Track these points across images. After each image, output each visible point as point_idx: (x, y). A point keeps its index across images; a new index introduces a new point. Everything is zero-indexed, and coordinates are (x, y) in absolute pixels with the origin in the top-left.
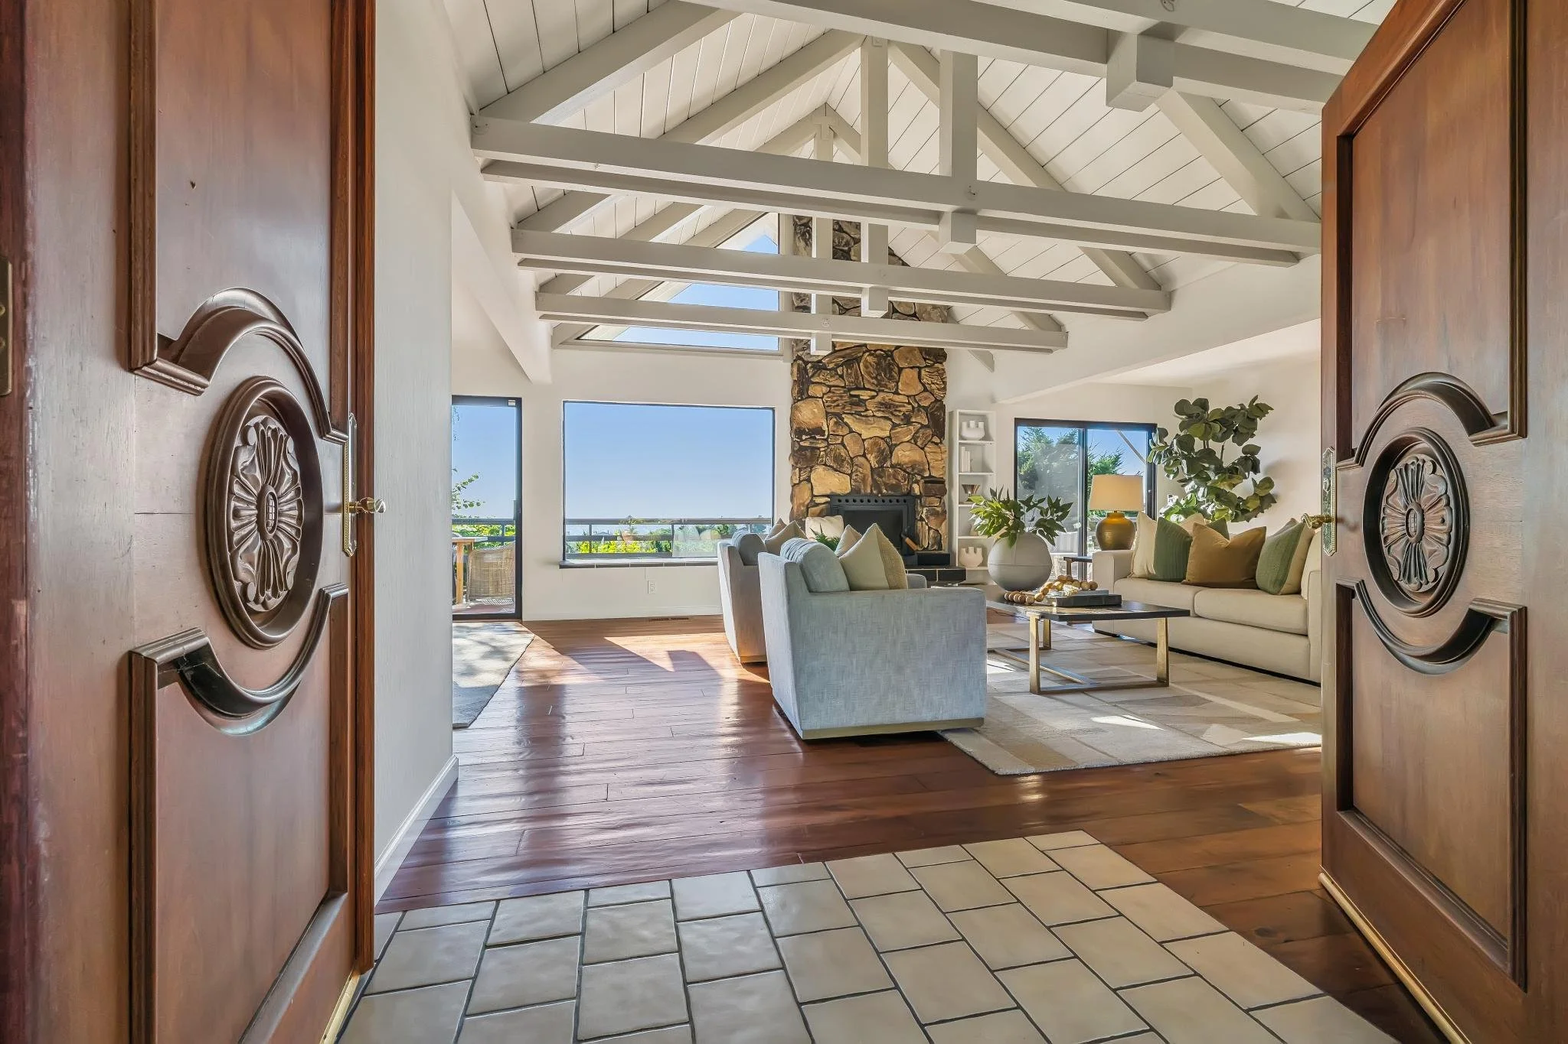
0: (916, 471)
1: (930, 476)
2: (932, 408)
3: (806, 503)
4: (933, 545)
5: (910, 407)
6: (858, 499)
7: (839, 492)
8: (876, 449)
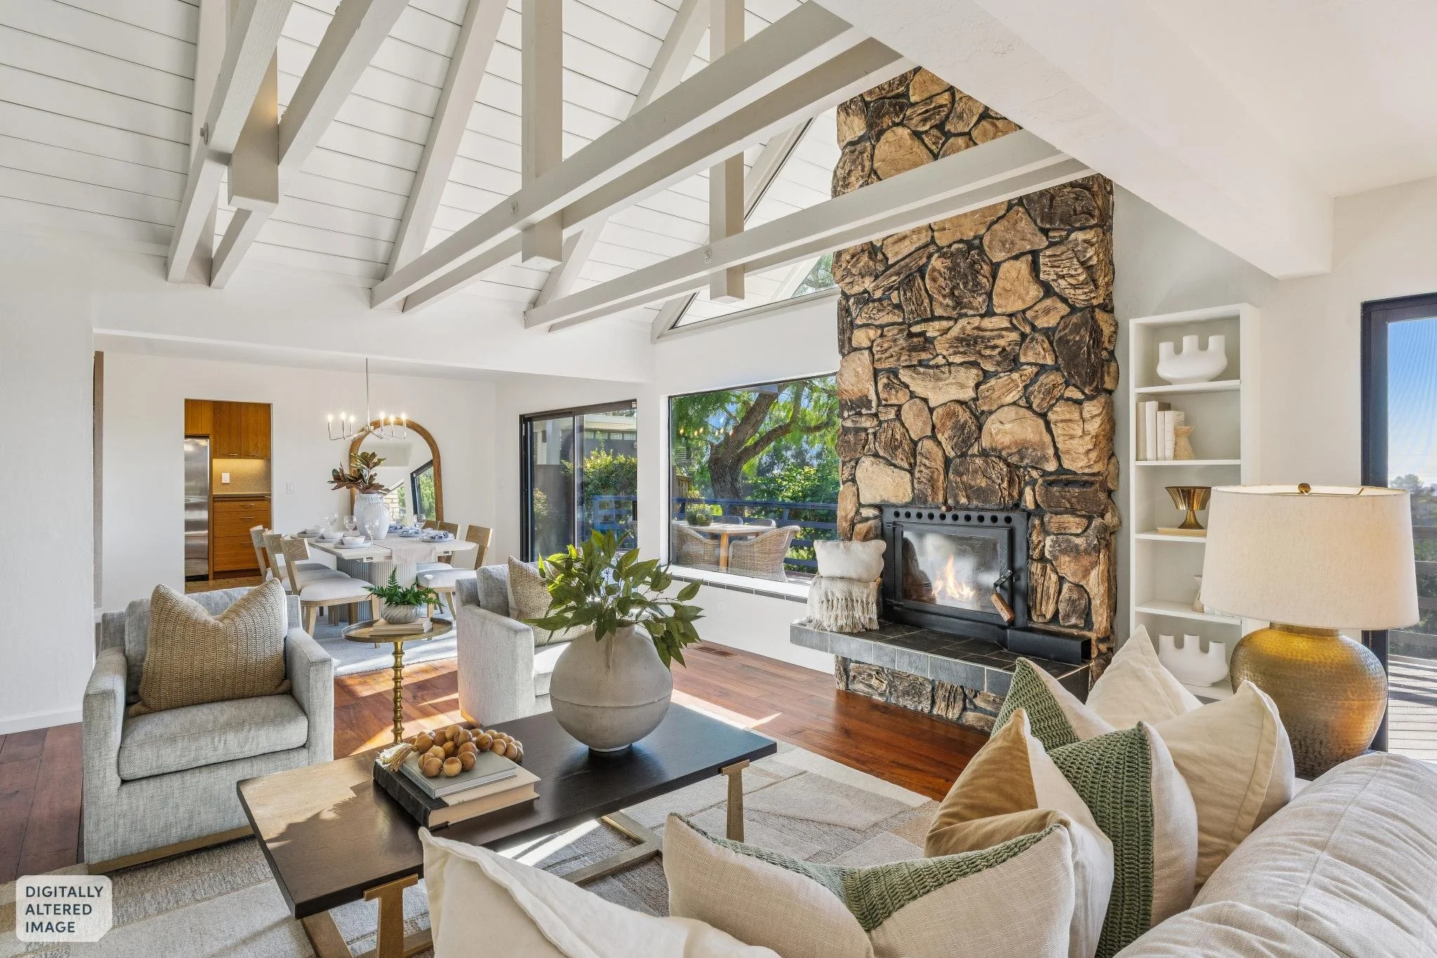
0: (1026, 461)
1: (1061, 470)
2: (1064, 329)
3: (849, 517)
4: (1067, 616)
5: (1014, 336)
6: (925, 513)
7: (893, 500)
8: (949, 424)
